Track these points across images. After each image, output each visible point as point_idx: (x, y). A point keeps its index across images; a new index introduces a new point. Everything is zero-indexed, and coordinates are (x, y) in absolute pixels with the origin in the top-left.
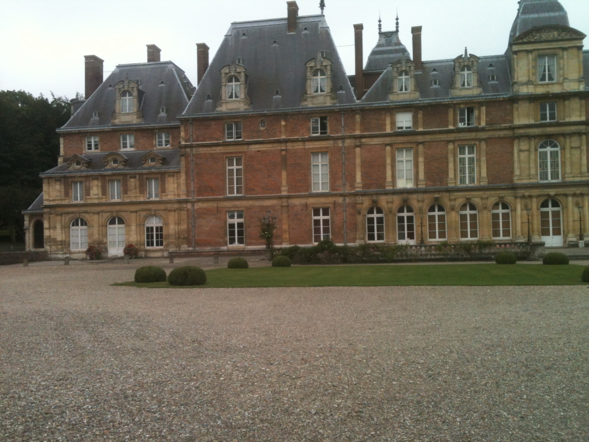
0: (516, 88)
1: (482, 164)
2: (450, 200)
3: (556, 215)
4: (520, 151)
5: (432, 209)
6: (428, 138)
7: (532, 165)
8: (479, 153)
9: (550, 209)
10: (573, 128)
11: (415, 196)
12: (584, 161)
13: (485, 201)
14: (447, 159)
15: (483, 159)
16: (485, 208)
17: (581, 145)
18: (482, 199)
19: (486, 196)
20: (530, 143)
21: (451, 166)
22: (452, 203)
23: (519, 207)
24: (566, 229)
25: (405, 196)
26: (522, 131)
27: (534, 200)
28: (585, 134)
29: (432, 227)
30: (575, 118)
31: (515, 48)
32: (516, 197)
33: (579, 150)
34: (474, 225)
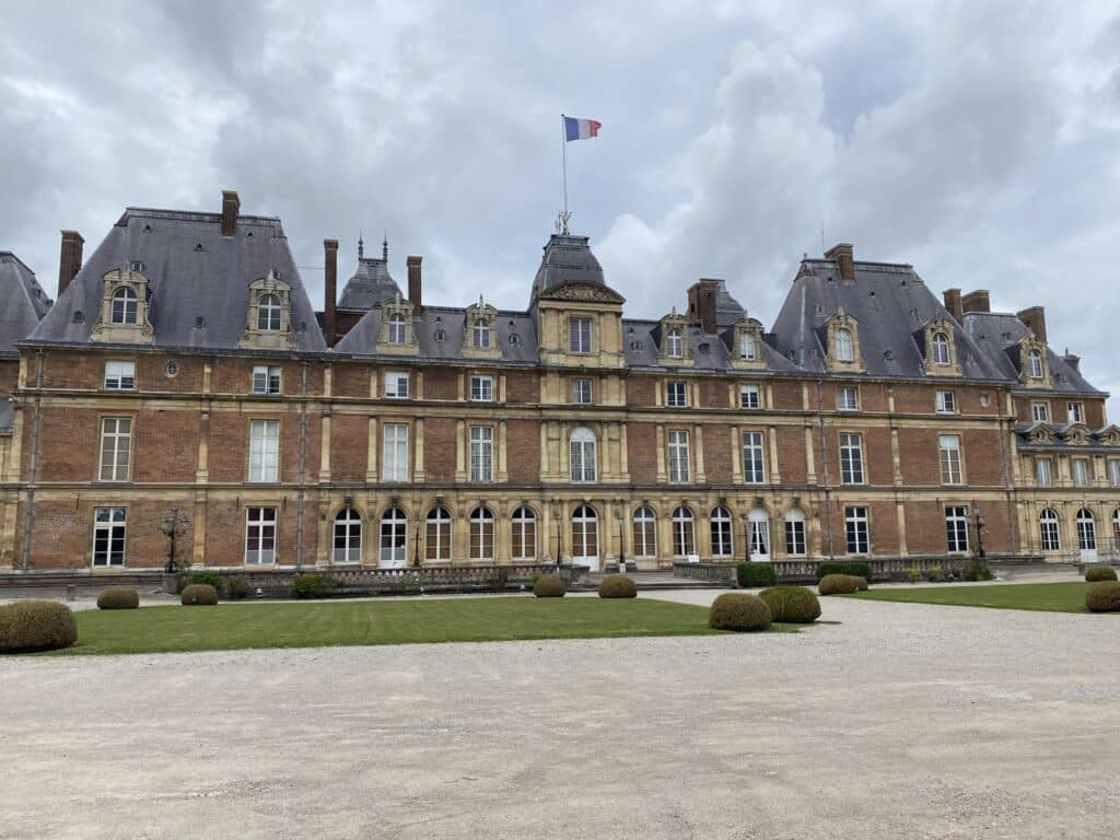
0: (544, 356)
1: (501, 453)
2: (459, 502)
3: (591, 527)
4: (549, 439)
5: (432, 515)
6: (430, 411)
7: (564, 459)
8: (497, 438)
9: (584, 519)
10: (612, 415)
11: (408, 495)
12: (625, 458)
13: (504, 506)
14: (455, 443)
15: (503, 447)
16: (504, 516)
17: (621, 436)
18: (500, 502)
19: (505, 498)
20: (560, 430)
21: (460, 453)
22: (461, 506)
23: (547, 515)
24: (603, 548)
25: (395, 493)
26: (551, 414)
27: (566, 506)
28: (625, 423)
29: (431, 540)
30: (613, 403)
31: (543, 304)
32: (543, 502)
33: (617, 443)
34: (488, 540)
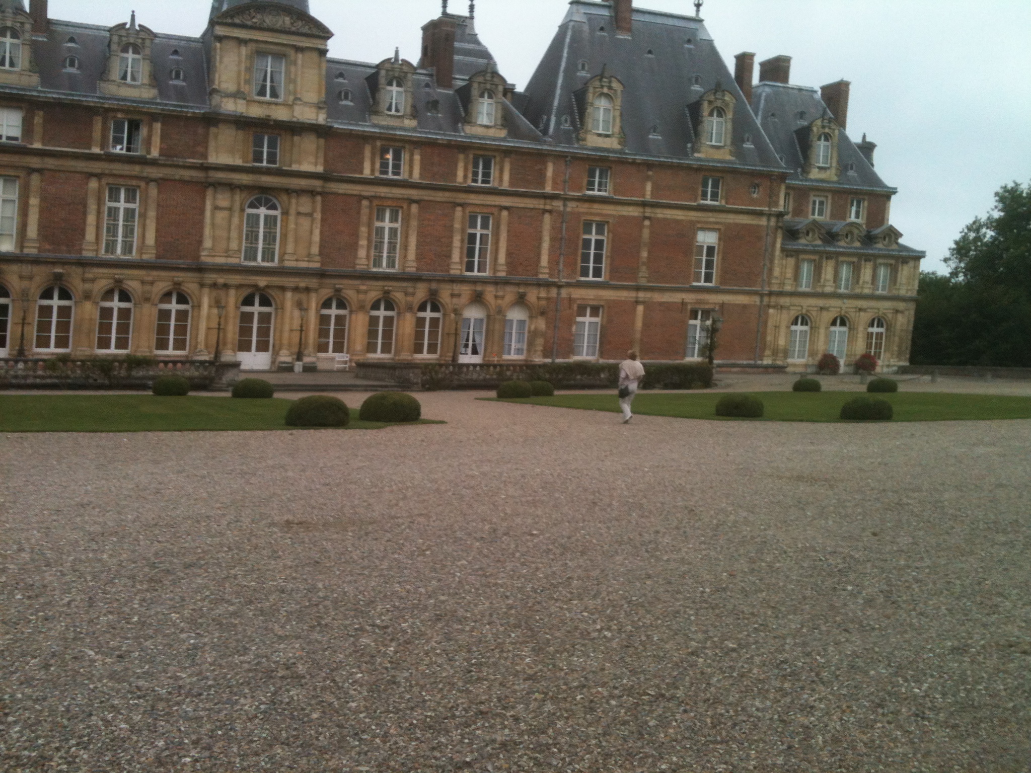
0: (216, 99)
1: (148, 222)
2: (84, 280)
3: (265, 319)
4: (216, 208)
5: (47, 295)
6: (50, 163)
7: (234, 234)
8: (144, 202)
9: (256, 309)
10: (303, 183)
11: (15, 268)
12: (316, 237)
13: (148, 288)
14: (85, 206)
15: (152, 214)
16: (147, 300)
17: (314, 210)
18: (143, 282)
19: (150, 279)
20: (232, 197)
21: (91, 219)
22: (88, 286)
23: (206, 302)
24: (277, 342)
26: (220, 175)
27: (232, 292)
28: (320, 194)
29: (44, 327)
30: (307, 167)
31: (220, 31)
32: (202, 285)
33: (309, 219)
34: (123, 328)
